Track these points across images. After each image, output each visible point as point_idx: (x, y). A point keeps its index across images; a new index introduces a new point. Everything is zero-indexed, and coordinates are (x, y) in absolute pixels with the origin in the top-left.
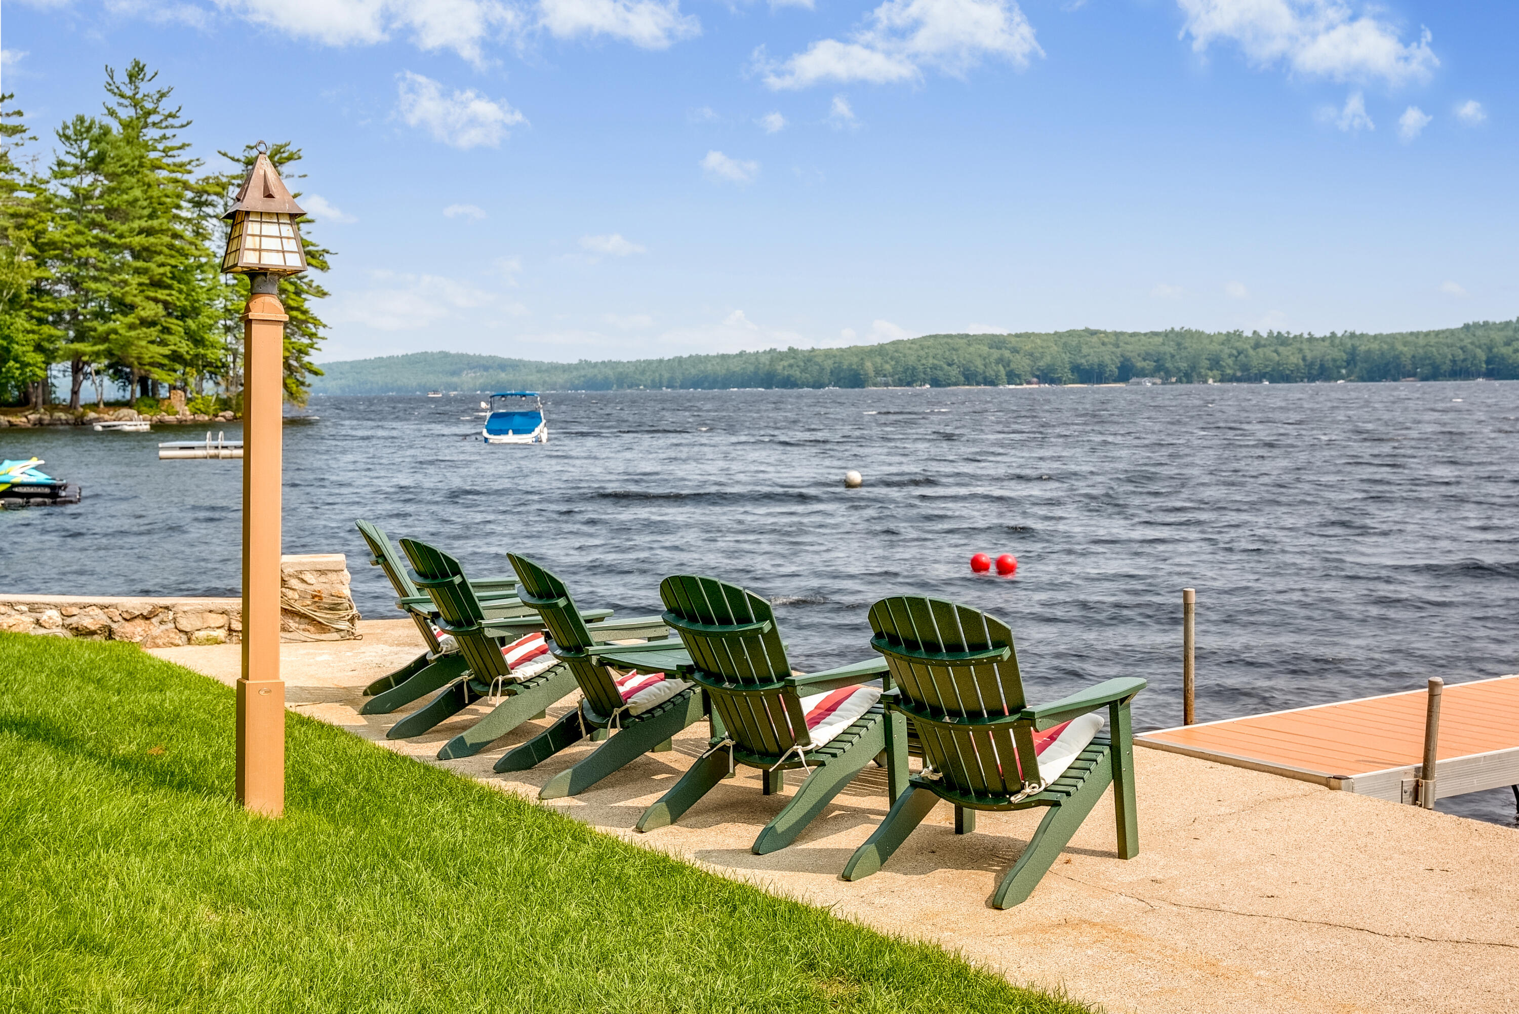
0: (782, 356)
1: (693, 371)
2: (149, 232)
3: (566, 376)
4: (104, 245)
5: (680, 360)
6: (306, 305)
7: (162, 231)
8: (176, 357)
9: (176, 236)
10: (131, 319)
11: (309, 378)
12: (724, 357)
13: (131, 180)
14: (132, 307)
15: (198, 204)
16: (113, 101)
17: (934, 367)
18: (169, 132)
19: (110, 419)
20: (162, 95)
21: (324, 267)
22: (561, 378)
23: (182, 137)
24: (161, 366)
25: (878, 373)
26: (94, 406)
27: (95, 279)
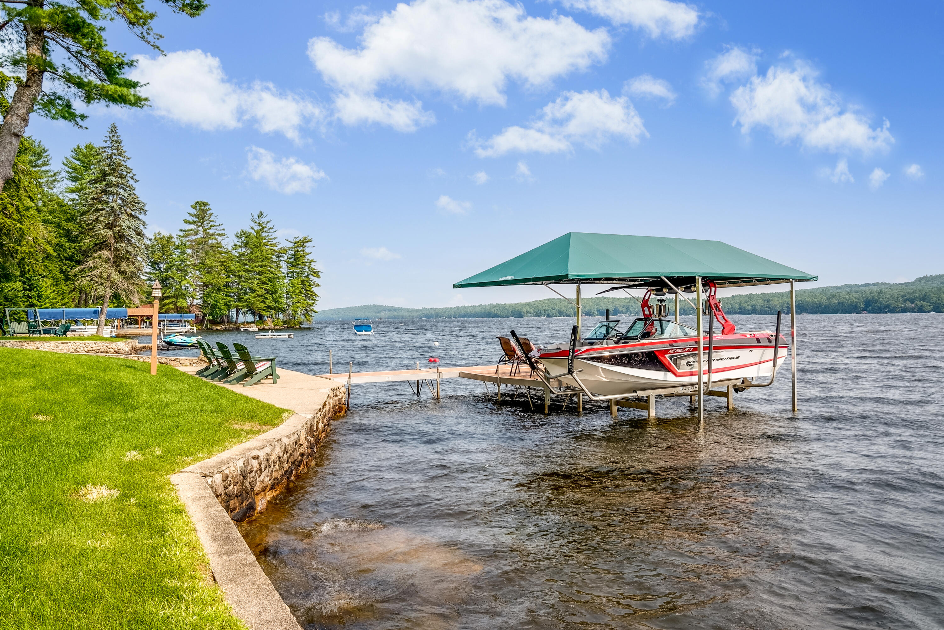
0: (494, 306)
1: (463, 312)
2: (261, 266)
3: (418, 313)
4: (247, 271)
5: (458, 308)
6: (313, 290)
7: (266, 266)
8: (269, 307)
9: (270, 267)
10: (254, 295)
11: (313, 314)
12: (474, 307)
13: (256, 250)
14: (255, 291)
15: (278, 257)
16: (253, 225)
17: (548, 310)
18: (270, 234)
19: (247, 327)
20: (268, 222)
21: (318, 277)
22: (416, 314)
23: (274, 235)
24: (264, 310)
25: (528, 312)
26: (243, 323)
27: (244, 282)
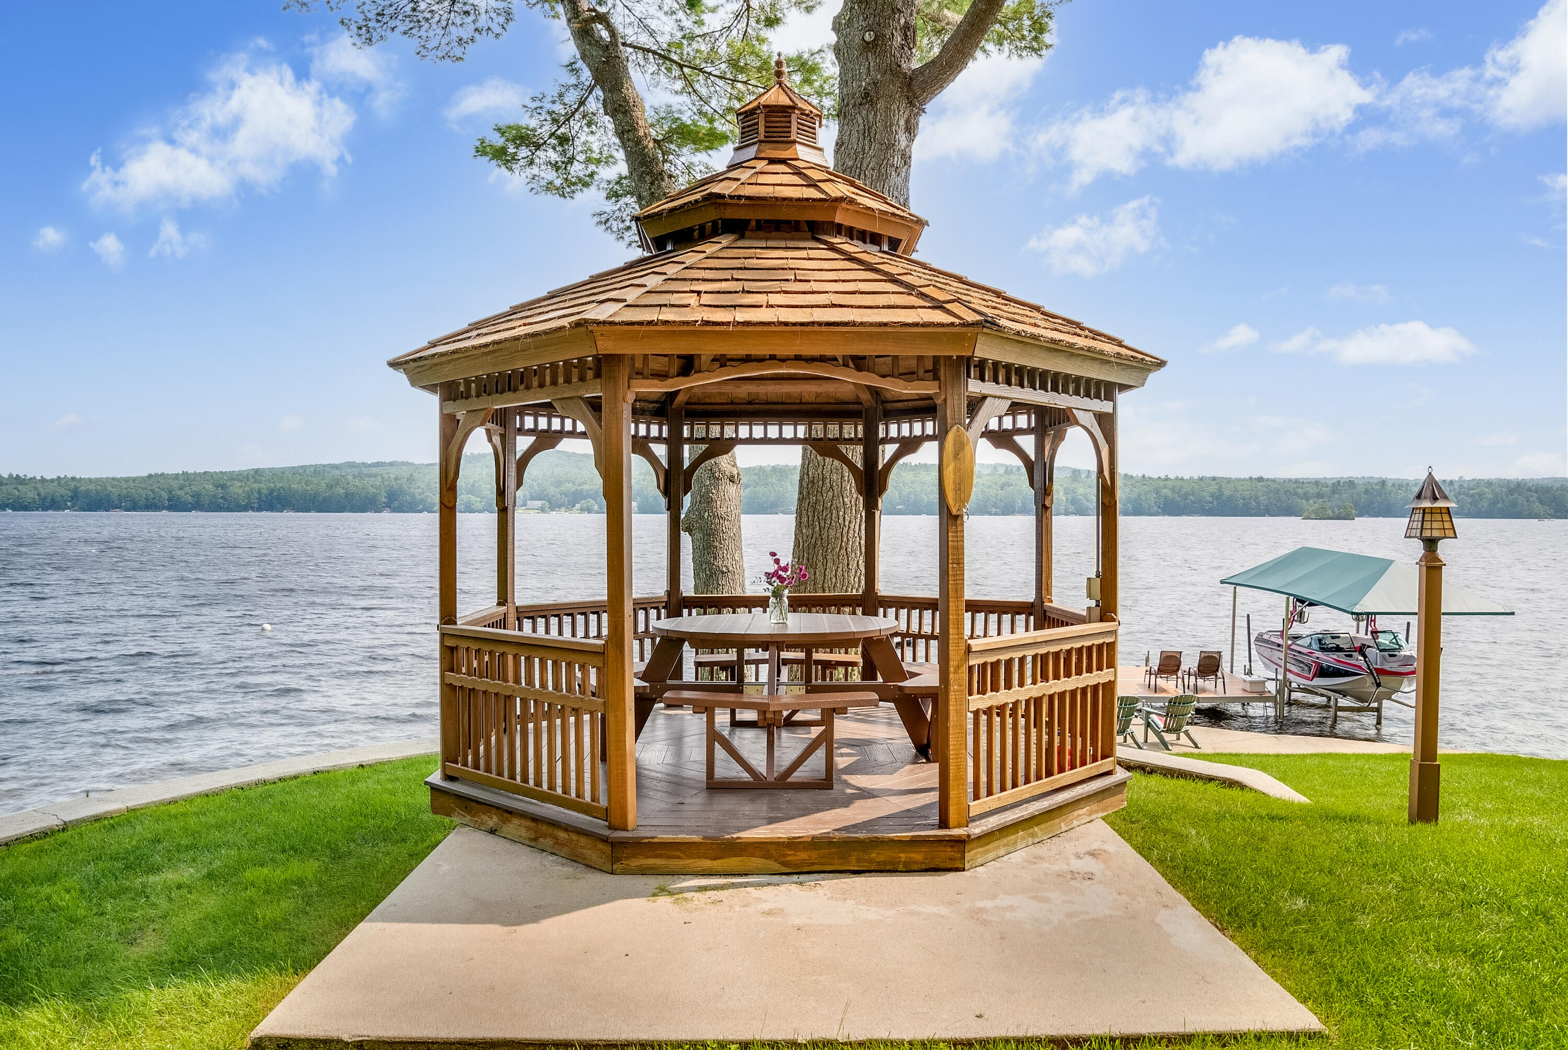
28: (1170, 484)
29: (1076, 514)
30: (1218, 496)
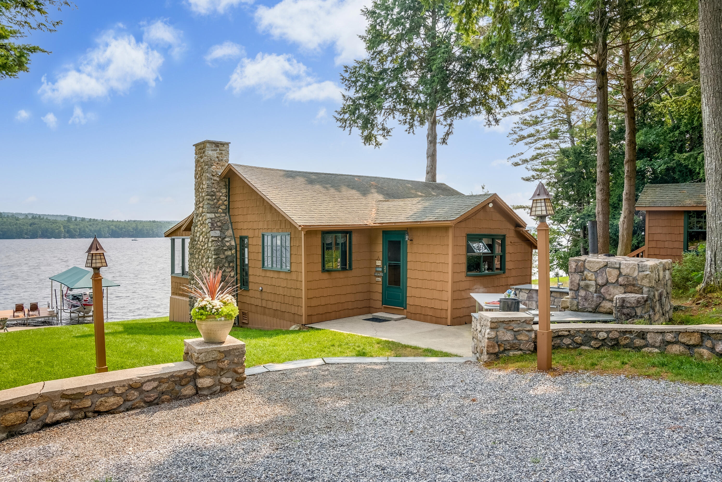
28: (114, 224)
29: (69, 238)
30: (136, 229)
